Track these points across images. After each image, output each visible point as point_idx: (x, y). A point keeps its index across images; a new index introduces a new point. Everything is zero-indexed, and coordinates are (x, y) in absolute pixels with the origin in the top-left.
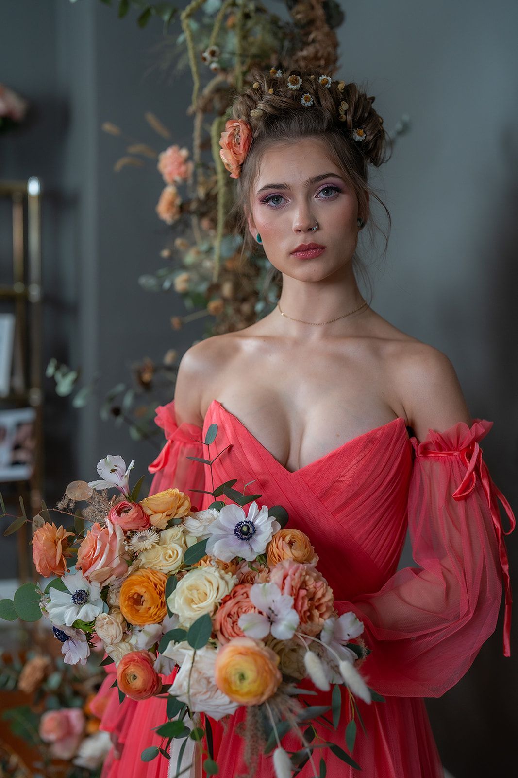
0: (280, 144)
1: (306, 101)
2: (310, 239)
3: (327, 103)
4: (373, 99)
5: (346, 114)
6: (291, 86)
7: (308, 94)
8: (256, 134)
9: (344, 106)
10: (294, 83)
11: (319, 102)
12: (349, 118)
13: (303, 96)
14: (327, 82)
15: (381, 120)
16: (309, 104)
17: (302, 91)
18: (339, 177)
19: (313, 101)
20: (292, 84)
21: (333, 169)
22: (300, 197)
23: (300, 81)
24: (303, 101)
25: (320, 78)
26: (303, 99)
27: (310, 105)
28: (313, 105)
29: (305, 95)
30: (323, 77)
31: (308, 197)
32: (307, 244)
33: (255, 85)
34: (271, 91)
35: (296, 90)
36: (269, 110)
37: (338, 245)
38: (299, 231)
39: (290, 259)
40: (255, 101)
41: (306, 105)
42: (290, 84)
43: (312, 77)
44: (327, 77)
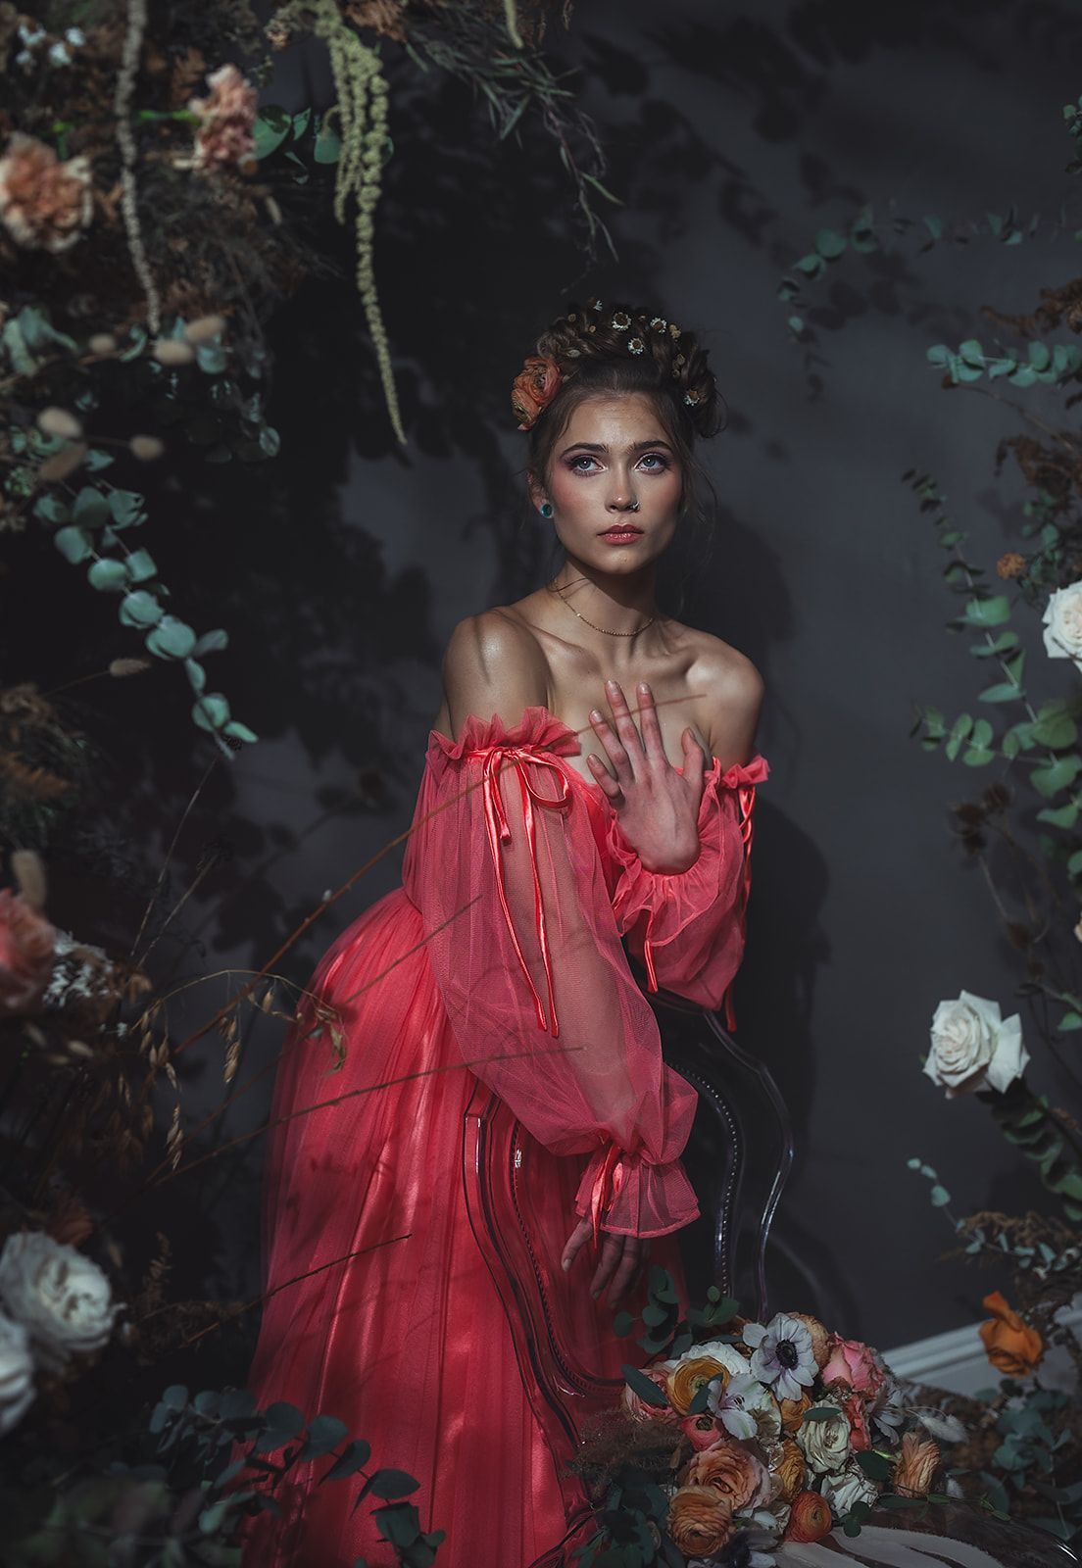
0: (597, 397)
1: (634, 347)
2: (625, 520)
3: (659, 350)
5: (681, 370)
6: (616, 326)
7: (638, 339)
8: (566, 378)
9: (681, 360)
10: (621, 323)
11: (651, 351)
12: (685, 373)
13: (632, 340)
14: (662, 326)
16: (639, 351)
17: (631, 334)
18: (667, 447)
19: (643, 348)
20: (618, 324)
22: (620, 467)
23: (629, 321)
24: (631, 347)
25: (653, 320)
26: (631, 343)
27: (640, 353)
28: (644, 353)
29: (635, 339)
30: (657, 320)
31: (628, 466)
32: (622, 526)
33: (572, 317)
34: (593, 329)
35: (622, 332)
36: (588, 350)
37: (657, 531)
38: (613, 507)
39: (597, 542)
40: (570, 337)
41: (635, 352)
42: (615, 323)
43: (642, 318)
44: (662, 320)
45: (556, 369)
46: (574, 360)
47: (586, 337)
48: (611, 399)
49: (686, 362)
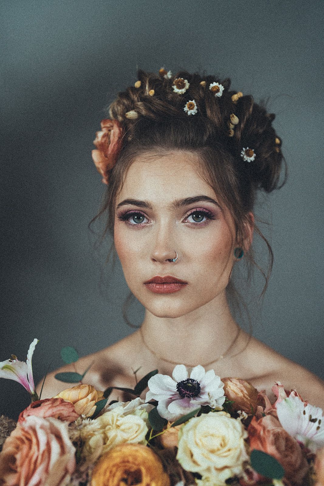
1: (189, 108)
3: (212, 113)
4: (273, 116)
5: (235, 129)
6: (176, 90)
7: (194, 101)
8: (129, 138)
9: (234, 120)
10: (180, 87)
11: (205, 112)
12: (239, 132)
13: (188, 103)
15: (277, 141)
16: (193, 112)
17: (187, 96)
18: (214, 203)
19: (198, 109)
20: (178, 88)
21: (207, 191)
23: (187, 85)
24: (186, 109)
25: (211, 85)
26: (186, 106)
27: (193, 114)
28: (197, 114)
29: (190, 101)
30: (215, 84)
32: (163, 277)
33: (138, 84)
34: (152, 92)
35: (182, 95)
36: (145, 113)
38: (154, 260)
41: (189, 113)
42: (175, 87)
43: (203, 83)
44: (219, 84)
45: (120, 130)
46: (130, 120)
47: (145, 100)
49: (240, 122)
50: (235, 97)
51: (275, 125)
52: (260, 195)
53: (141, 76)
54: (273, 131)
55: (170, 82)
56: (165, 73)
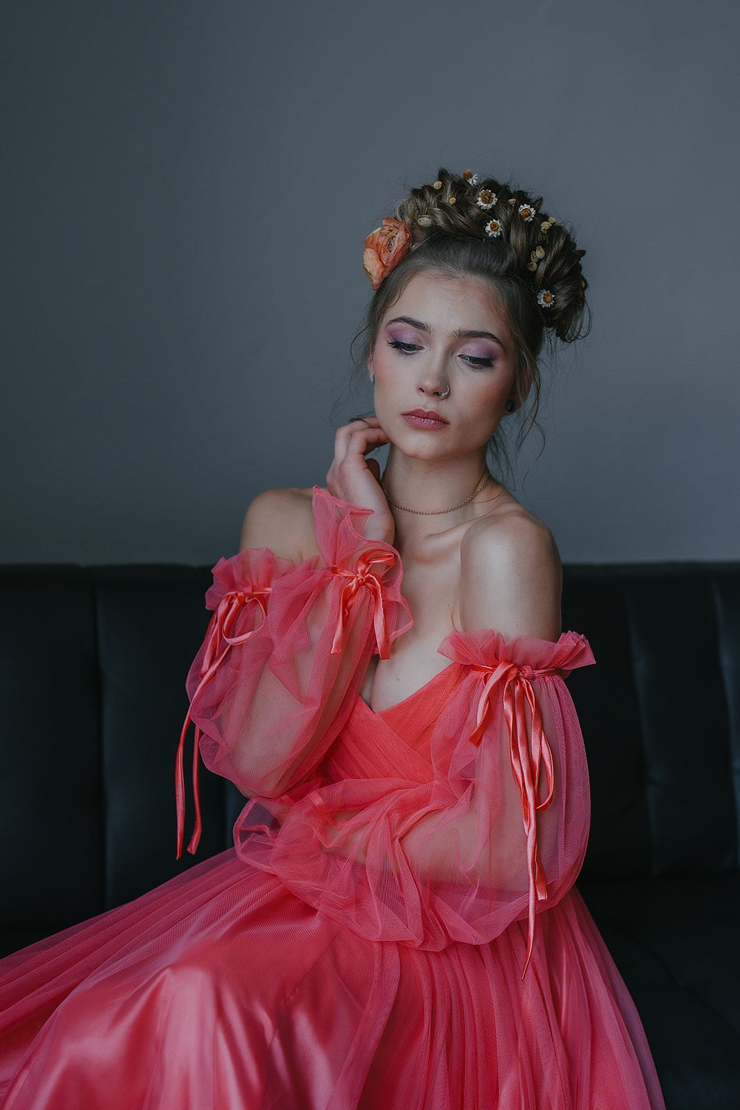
0: (434, 271)
1: (491, 228)
2: (432, 406)
3: (517, 238)
4: (583, 253)
5: (538, 263)
6: (480, 203)
7: (498, 222)
8: (414, 247)
9: (539, 253)
10: (485, 201)
11: (508, 236)
12: (543, 267)
13: (491, 221)
14: (530, 214)
15: (583, 284)
16: (495, 234)
17: (492, 213)
18: (498, 341)
19: (501, 232)
20: (483, 201)
22: (440, 351)
23: (494, 203)
24: (488, 228)
25: (522, 206)
26: (489, 224)
27: (495, 236)
28: (500, 238)
29: (494, 221)
30: (526, 206)
31: (449, 352)
32: (426, 411)
33: (437, 185)
34: (452, 200)
35: (484, 210)
36: (441, 223)
37: (465, 426)
38: (421, 390)
39: (400, 421)
40: (428, 205)
41: (490, 234)
42: (480, 199)
43: (512, 201)
44: (531, 207)
45: (406, 236)
46: (422, 228)
47: (443, 207)
48: (450, 276)
49: (545, 257)
50: (545, 225)
51: (583, 261)
52: (550, 338)
53: (443, 175)
54: (580, 268)
55: (475, 190)
56: (470, 176)
